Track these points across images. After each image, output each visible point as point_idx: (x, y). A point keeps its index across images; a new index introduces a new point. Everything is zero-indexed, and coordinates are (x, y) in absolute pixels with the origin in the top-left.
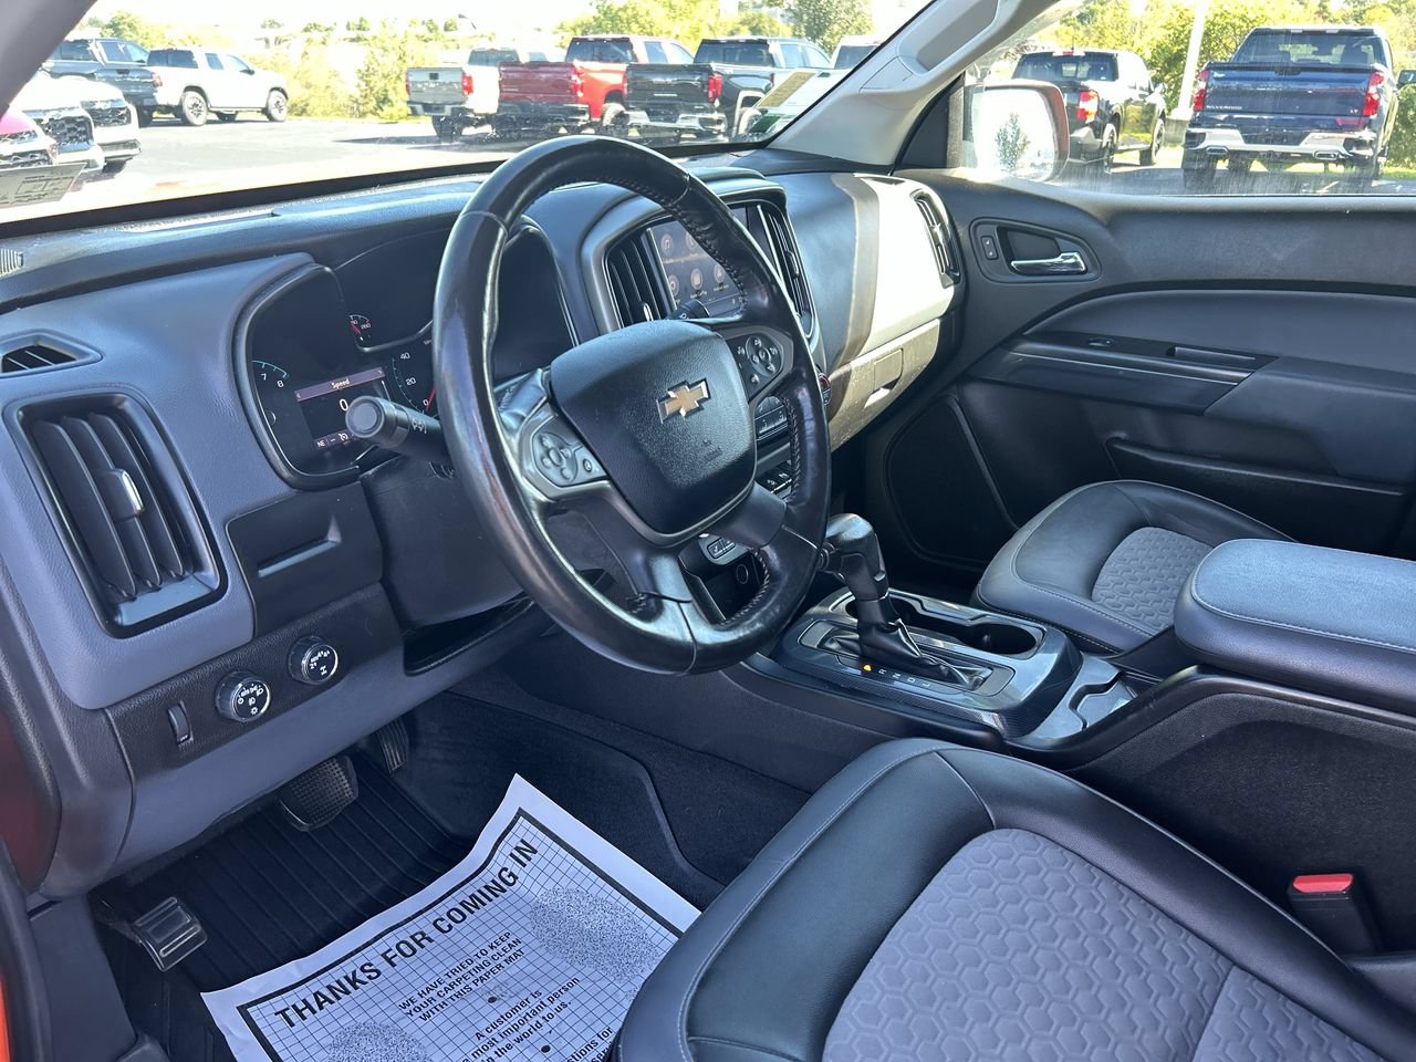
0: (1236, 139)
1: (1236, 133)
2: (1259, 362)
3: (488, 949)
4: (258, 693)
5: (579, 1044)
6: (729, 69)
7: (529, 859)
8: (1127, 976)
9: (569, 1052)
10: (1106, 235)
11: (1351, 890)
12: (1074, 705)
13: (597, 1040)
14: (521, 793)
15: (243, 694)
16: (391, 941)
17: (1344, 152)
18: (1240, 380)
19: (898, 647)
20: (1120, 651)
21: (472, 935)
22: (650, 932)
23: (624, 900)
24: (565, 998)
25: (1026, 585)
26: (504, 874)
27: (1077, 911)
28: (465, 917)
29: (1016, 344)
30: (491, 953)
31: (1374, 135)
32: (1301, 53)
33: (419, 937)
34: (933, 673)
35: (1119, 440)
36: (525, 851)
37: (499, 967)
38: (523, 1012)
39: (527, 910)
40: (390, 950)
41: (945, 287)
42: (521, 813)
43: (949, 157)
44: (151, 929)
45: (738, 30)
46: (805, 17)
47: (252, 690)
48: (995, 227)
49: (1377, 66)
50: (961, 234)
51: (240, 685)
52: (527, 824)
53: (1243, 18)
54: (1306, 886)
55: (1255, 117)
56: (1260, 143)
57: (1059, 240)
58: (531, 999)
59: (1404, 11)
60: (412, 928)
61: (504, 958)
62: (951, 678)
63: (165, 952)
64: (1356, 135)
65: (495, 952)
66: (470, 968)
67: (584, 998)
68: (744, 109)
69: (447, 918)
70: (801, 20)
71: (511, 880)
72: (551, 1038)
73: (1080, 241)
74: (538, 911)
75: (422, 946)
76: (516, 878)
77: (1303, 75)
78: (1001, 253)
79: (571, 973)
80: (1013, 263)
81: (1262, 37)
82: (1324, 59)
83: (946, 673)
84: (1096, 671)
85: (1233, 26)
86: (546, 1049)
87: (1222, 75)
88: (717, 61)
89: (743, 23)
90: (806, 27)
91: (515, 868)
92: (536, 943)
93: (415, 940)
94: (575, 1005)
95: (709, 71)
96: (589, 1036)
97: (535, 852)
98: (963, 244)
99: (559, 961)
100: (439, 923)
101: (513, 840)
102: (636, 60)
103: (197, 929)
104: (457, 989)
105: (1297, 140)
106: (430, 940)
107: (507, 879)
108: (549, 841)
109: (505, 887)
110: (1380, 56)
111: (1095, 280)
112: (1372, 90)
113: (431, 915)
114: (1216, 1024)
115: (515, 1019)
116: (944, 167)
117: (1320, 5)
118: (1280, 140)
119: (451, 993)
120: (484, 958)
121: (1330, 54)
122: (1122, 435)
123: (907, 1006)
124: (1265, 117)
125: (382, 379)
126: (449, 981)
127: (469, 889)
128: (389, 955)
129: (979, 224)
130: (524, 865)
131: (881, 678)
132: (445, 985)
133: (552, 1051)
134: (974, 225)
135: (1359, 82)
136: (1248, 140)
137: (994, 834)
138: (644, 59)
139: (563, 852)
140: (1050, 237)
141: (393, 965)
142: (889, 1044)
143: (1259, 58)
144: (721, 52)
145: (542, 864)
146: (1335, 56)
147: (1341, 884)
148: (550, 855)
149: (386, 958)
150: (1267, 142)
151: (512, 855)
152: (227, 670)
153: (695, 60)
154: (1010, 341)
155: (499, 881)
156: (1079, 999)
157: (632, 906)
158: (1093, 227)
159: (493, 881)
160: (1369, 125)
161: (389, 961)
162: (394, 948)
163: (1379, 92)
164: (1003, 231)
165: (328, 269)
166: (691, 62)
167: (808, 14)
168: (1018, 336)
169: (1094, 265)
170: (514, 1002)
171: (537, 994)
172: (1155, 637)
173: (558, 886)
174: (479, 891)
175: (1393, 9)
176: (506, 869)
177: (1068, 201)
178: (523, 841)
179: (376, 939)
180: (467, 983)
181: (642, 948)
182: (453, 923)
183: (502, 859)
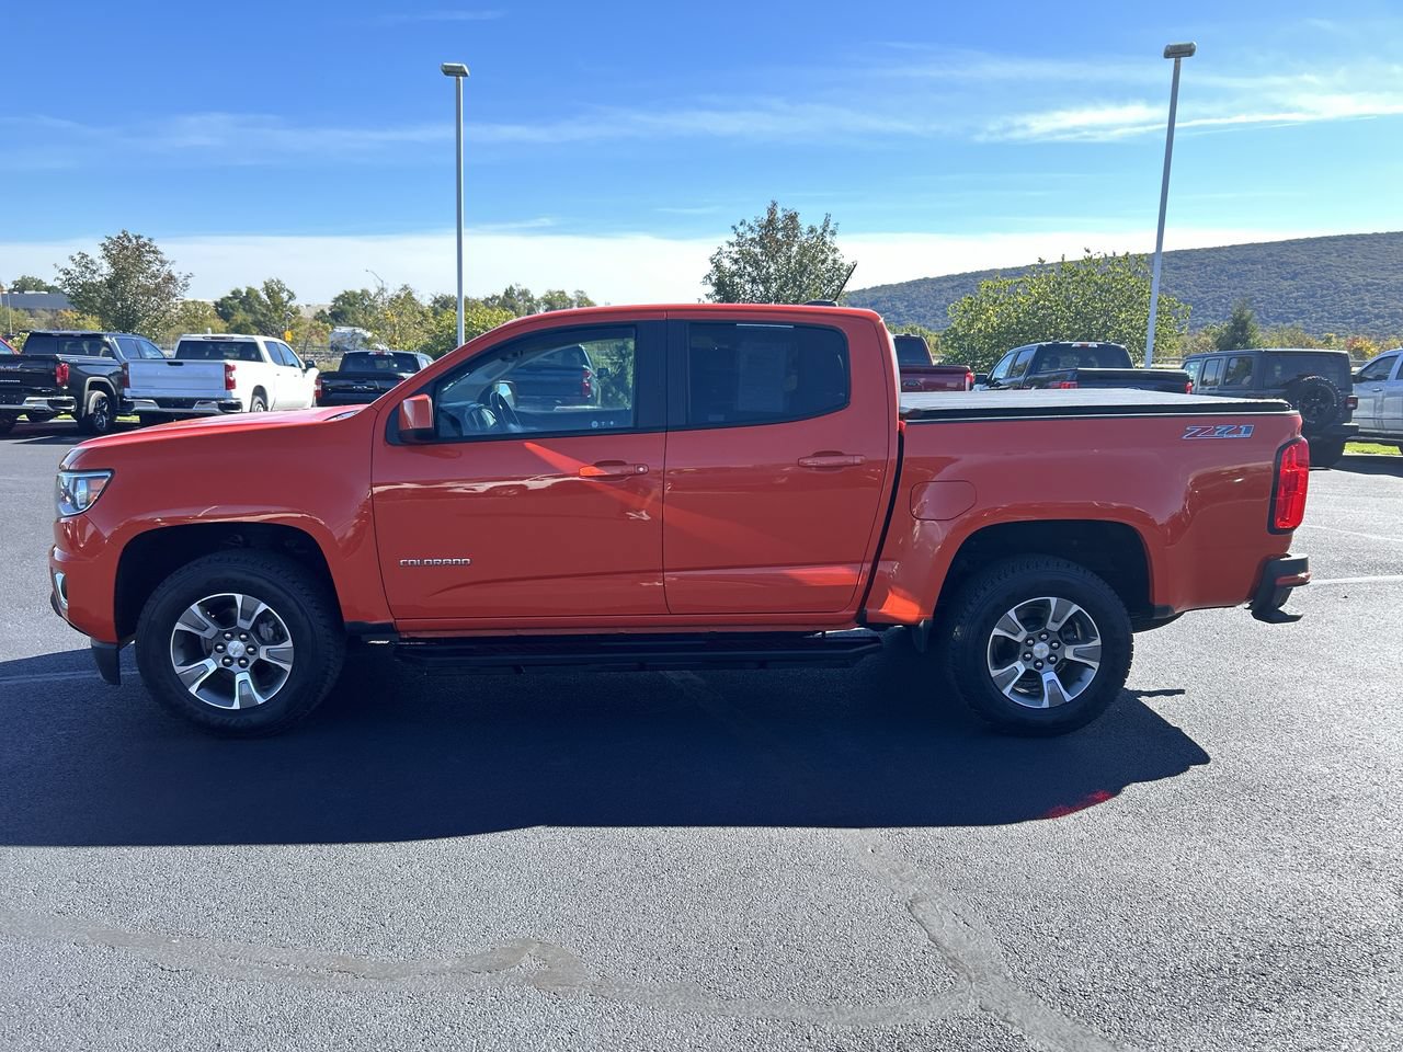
88: (56, 352)
95: (57, 362)
112: (584, 380)
135: (576, 376)
163: (589, 381)
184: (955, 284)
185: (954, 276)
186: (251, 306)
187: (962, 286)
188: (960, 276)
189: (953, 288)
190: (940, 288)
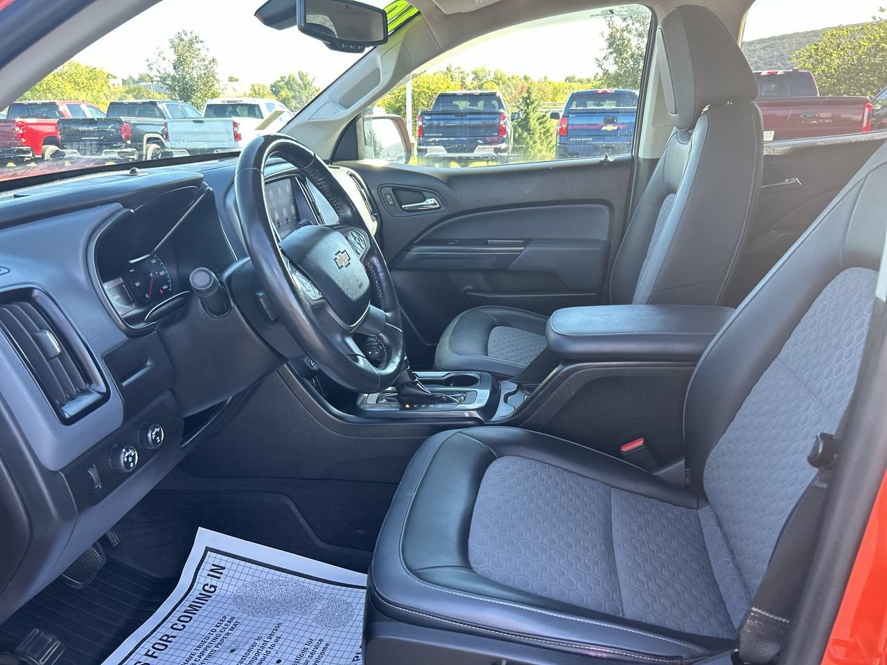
0: (443, 151)
1: (442, 148)
2: (526, 242)
3: (215, 628)
4: (133, 454)
5: (297, 652)
6: (133, 120)
7: (221, 574)
8: (575, 500)
9: (293, 658)
10: (447, 188)
11: (644, 443)
12: (506, 401)
13: (306, 646)
14: (205, 537)
15: (126, 455)
16: (147, 645)
17: (495, 155)
18: (521, 251)
19: (420, 392)
20: (513, 377)
21: (202, 624)
22: (312, 587)
23: (290, 576)
24: (278, 634)
25: (460, 357)
26: (206, 588)
27: (545, 482)
28: (191, 618)
29: (410, 249)
30: (218, 629)
31: (507, 145)
32: (463, 105)
33: (165, 638)
34: (440, 401)
35: (469, 290)
36: (217, 570)
37: (228, 634)
38: (255, 649)
39: (230, 601)
40: (149, 651)
41: (373, 221)
42: (208, 549)
43: (359, 154)
44: (30, 649)
45: (125, 96)
46: (177, 88)
47: (130, 452)
48: (390, 189)
49: (502, 111)
50: (373, 194)
51: (124, 450)
52: (214, 554)
53: (428, 88)
54: (625, 449)
55: (446, 139)
56: (454, 152)
57: (424, 193)
58: (256, 642)
59: (501, 84)
60: (158, 635)
61: (228, 629)
62: (449, 401)
63: (43, 661)
64: (499, 146)
65: (221, 628)
66: (209, 641)
67: (289, 630)
68: (148, 145)
69: (179, 622)
70: (175, 90)
71: (213, 589)
72: (280, 655)
73: (434, 193)
74: (237, 600)
75: (170, 642)
76: (215, 587)
77: (468, 116)
78: (396, 202)
79: (274, 621)
80: (403, 206)
81: (444, 98)
82: (475, 108)
83: (446, 399)
84: (508, 387)
85: (424, 92)
86: (279, 661)
87: (429, 118)
88: (124, 116)
89: (128, 92)
90: (178, 94)
91: (214, 582)
92: (245, 615)
93: (164, 641)
94: (285, 636)
95: (121, 122)
96: (301, 646)
97: (223, 568)
98: (376, 199)
99: (264, 618)
100: (175, 627)
101: (207, 567)
102: (63, 116)
103: (58, 643)
104: (207, 654)
105: (472, 150)
106: (174, 637)
107: (209, 590)
108: (231, 559)
109: (210, 594)
110: (501, 106)
111: (446, 211)
112: (502, 123)
113: (168, 624)
114: (615, 510)
115: (252, 655)
116: (357, 159)
117: (461, 82)
118: (463, 150)
119: (203, 658)
120: (215, 634)
121: (477, 105)
122: (470, 287)
123: (496, 535)
124: (452, 139)
125: (122, 284)
126: (199, 652)
127: (186, 603)
128: (150, 653)
129: (381, 188)
130: (219, 578)
131: (415, 409)
132: (197, 655)
133: (283, 661)
134: (380, 188)
135: (495, 119)
136: (449, 151)
137: (498, 460)
138: (69, 115)
139: (243, 563)
140: (419, 192)
141: (156, 657)
142: (497, 552)
143: (445, 108)
144: (126, 111)
145: (231, 573)
146: (480, 106)
147: (640, 443)
148: (234, 567)
149: (149, 656)
150: (457, 152)
151: (209, 575)
152: (113, 444)
153: (107, 115)
154: (408, 248)
155: (204, 593)
156: (562, 513)
157: (296, 578)
158: (441, 184)
159: (200, 594)
160: (503, 141)
161: (152, 656)
162: (151, 649)
163: (505, 123)
164: (395, 190)
165: (132, 211)
166: (103, 117)
167: (179, 86)
168: (411, 245)
169: (443, 203)
170: (247, 647)
171: (259, 639)
172: (527, 368)
173: (245, 583)
174: (194, 602)
175: (496, 83)
176: (207, 585)
177: (425, 173)
178: (213, 565)
179: (136, 648)
180: (212, 648)
181: (311, 596)
182: (185, 624)
183: (203, 579)
184: (766, 44)
185: (765, 39)
186: (292, 86)
187: (771, 46)
188: (770, 39)
189: (764, 48)
190: (754, 48)
